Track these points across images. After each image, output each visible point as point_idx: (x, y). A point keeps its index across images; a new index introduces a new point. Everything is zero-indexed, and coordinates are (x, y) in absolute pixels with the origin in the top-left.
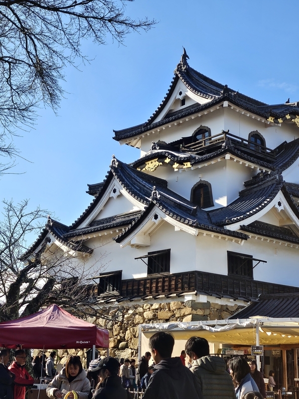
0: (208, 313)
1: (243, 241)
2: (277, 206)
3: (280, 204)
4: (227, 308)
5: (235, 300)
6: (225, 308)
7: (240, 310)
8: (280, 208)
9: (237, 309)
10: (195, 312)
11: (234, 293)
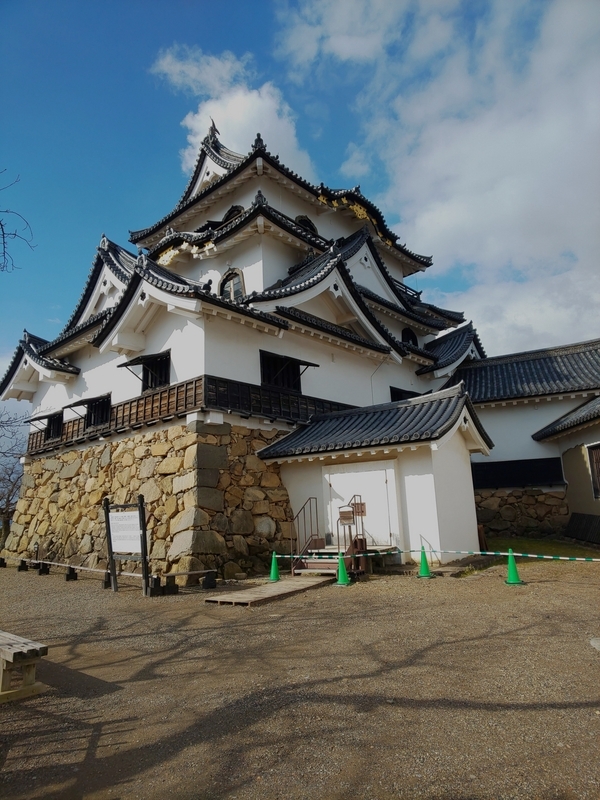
0: (228, 442)
1: (282, 332)
2: (332, 289)
3: (336, 287)
4: (260, 434)
5: (271, 422)
6: (256, 434)
7: (282, 437)
8: (337, 294)
9: (277, 436)
10: (203, 440)
11: (271, 412)
